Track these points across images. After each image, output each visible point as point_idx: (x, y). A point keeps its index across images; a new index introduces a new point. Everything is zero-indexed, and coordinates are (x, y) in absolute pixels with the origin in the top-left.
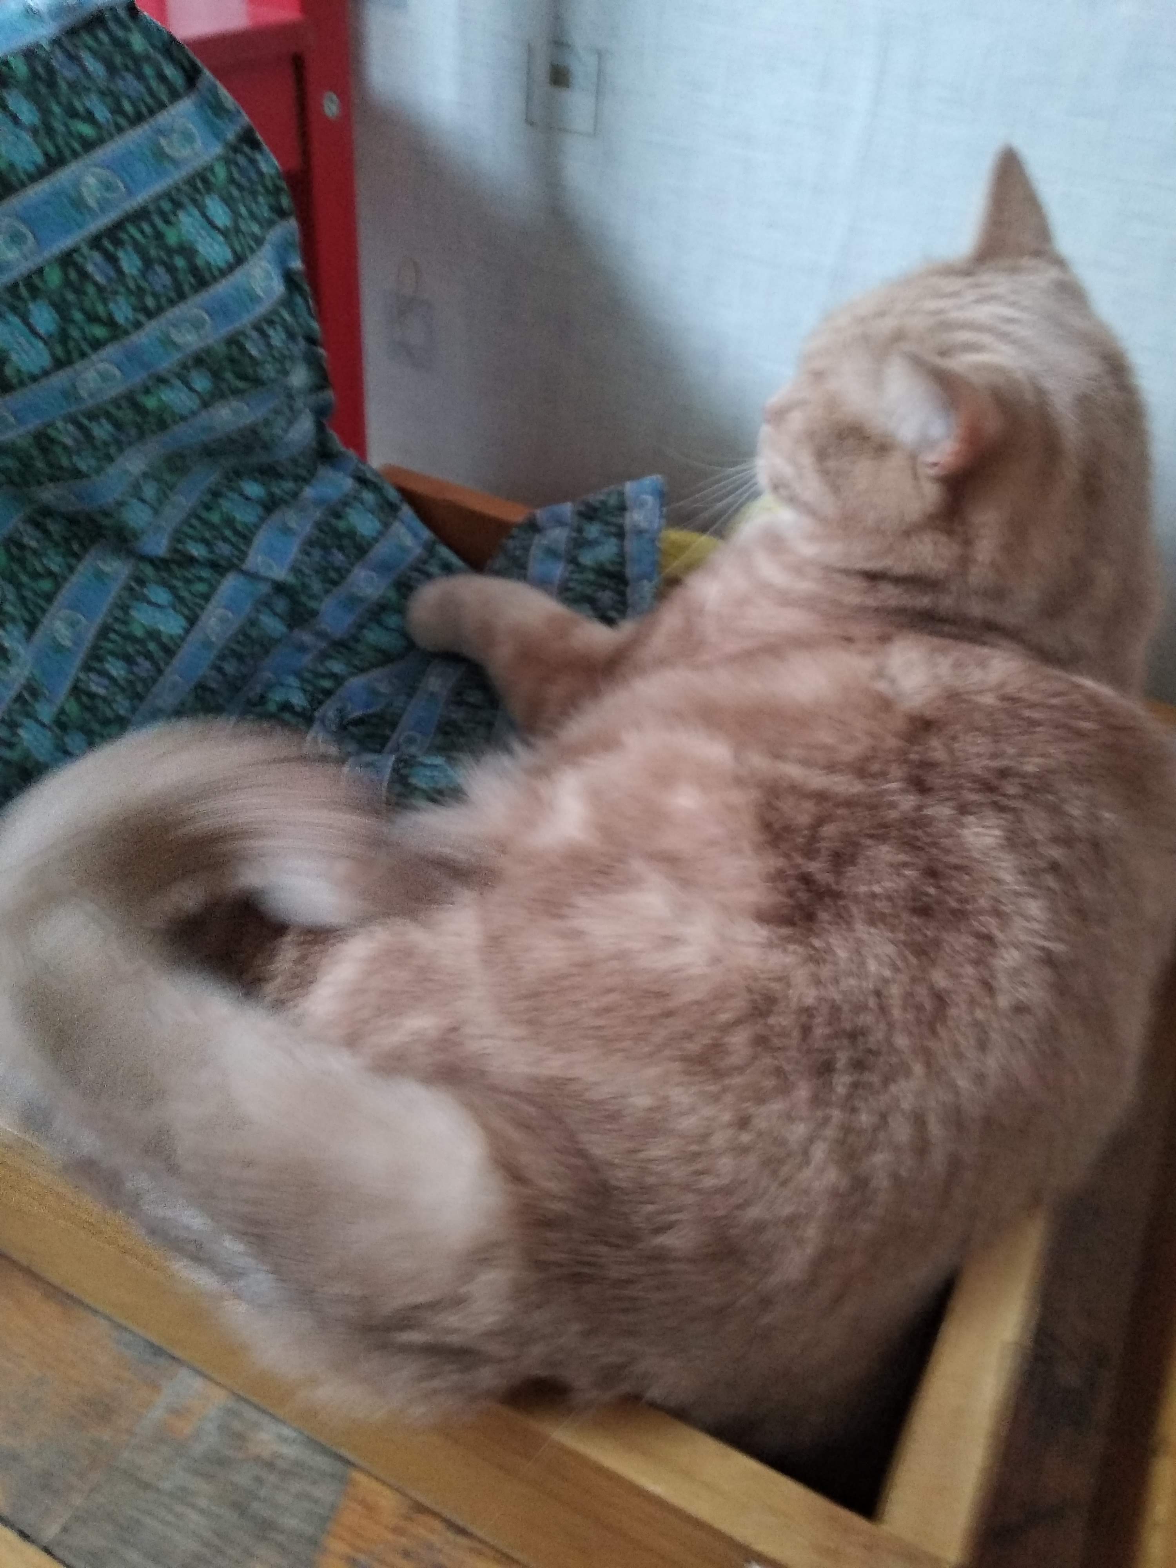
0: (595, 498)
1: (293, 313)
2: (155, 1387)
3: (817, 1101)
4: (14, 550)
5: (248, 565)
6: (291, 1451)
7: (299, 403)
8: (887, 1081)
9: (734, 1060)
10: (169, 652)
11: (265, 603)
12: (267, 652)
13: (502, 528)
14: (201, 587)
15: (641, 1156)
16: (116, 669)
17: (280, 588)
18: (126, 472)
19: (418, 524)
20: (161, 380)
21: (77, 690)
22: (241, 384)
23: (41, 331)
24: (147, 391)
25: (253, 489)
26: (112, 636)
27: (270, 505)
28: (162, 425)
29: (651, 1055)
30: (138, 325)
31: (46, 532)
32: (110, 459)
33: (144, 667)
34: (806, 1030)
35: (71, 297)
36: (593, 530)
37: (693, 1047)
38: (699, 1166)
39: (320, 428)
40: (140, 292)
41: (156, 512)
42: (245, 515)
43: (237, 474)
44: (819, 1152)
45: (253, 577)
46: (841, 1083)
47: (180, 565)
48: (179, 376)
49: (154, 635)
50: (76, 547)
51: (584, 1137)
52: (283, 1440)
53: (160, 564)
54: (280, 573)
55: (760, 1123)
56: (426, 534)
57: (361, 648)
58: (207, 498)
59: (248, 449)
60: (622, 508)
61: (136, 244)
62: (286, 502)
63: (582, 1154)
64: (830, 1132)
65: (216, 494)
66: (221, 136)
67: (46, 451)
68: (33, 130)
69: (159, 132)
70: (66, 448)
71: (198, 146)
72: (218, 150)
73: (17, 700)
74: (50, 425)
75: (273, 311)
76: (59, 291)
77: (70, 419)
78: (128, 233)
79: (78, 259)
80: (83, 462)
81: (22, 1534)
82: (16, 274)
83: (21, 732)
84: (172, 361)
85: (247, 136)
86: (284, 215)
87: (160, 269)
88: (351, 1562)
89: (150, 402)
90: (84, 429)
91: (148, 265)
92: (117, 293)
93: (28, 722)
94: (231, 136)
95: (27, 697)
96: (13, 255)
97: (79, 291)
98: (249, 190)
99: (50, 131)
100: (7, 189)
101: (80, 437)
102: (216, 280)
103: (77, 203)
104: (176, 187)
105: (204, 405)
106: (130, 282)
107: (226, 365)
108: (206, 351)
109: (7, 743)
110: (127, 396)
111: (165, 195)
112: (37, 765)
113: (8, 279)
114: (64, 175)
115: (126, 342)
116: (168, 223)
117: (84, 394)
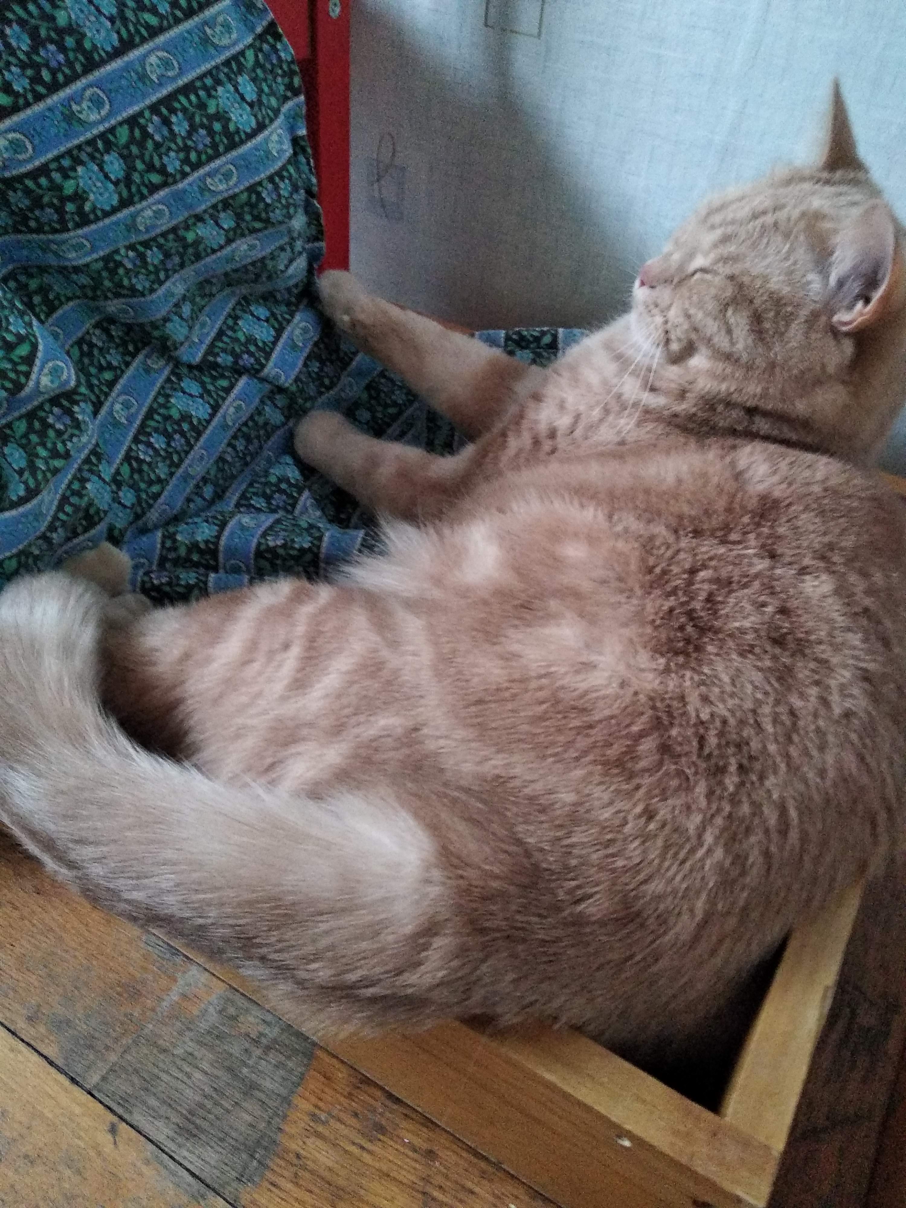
1: (298, 170)
2: (173, 978)
3: (713, 796)
4: (86, 348)
5: (264, 373)
6: (271, 1032)
7: (299, 246)
9: (643, 764)
10: (198, 431)
11: (269, 399)
12: (268, 435)
14: (223, 383)
15: (567, 842)
16: (159, 442)
17: (282, 390)
18: (171, 294)
20: (199, 218)
21: (128, 458)
22: (257, 225)
23: (113, 176)
24: (187, 228)
25: (261, 311)
26: (157, 418)
27: (278, 326)
28: (198, 257)
29: (577, 759)
30: (185, 175)
31: (111, 337)
32: (161, 282)
33: (179, 442)
34: (702, 741)
35: (135, 150)
37: (612, 752)
38: (610, 851)
40: (186, 149)
41: (190, 327)
42: (263, 335)
43: (247, 300)
44: (712, 837)
45: (265, 381)
46: (731, 782)
47: (209, 368)
48: (212, 216)
49: (186, 418)
50: (131, 348)
52: (265, 1022)
54: (287, 382)
55: (663, 815)
58: (230, 321)
59: (257, 279)
61: (184, 110)
65: (235, 316)
66: (252, 29)
67: (113, 272)
68: (112, 19)
69: (206, 23)
70: (127, 271)
71: (234, 36)
72: (249, 40)
73: (87, 461)
74: (117, 251)
75: (284, 168)
76: (127, 146)
77: (131, 247)
78: (180, 102)
79: (142, 121)
80: (141, 283)
81: (73, 1080)
82: (95, 132)
83: (89, 486)
84: (209, 204)
85: (271, 29)
86: (296, 93)
87: (203, 132)
88: (314, 1117)
89: (190, 237)
90: (142, 257)
91: (193, 129)
92: (169, 149)
93: (95, 478)
94: (259, 30)
95: (94, 459)
96: (94, 117)
97: (141, 145)
98: (272, 71)
99: (125, 20)
100: (91, 66)
101: (138, 263)
102: (242, 142)
103: (143, 77)
104: (217, 67)
105: (229, 241)
106: (179, 141)
107: (246, 209)
108: (234, 197)
109: (79, 494)
110: (174, 230)
111: (209, 73)
112: (98, 511)
113: (89, 135)
114: (134, 54)
115: (174, 188)
116: (210, 96)
117: (142, 228)
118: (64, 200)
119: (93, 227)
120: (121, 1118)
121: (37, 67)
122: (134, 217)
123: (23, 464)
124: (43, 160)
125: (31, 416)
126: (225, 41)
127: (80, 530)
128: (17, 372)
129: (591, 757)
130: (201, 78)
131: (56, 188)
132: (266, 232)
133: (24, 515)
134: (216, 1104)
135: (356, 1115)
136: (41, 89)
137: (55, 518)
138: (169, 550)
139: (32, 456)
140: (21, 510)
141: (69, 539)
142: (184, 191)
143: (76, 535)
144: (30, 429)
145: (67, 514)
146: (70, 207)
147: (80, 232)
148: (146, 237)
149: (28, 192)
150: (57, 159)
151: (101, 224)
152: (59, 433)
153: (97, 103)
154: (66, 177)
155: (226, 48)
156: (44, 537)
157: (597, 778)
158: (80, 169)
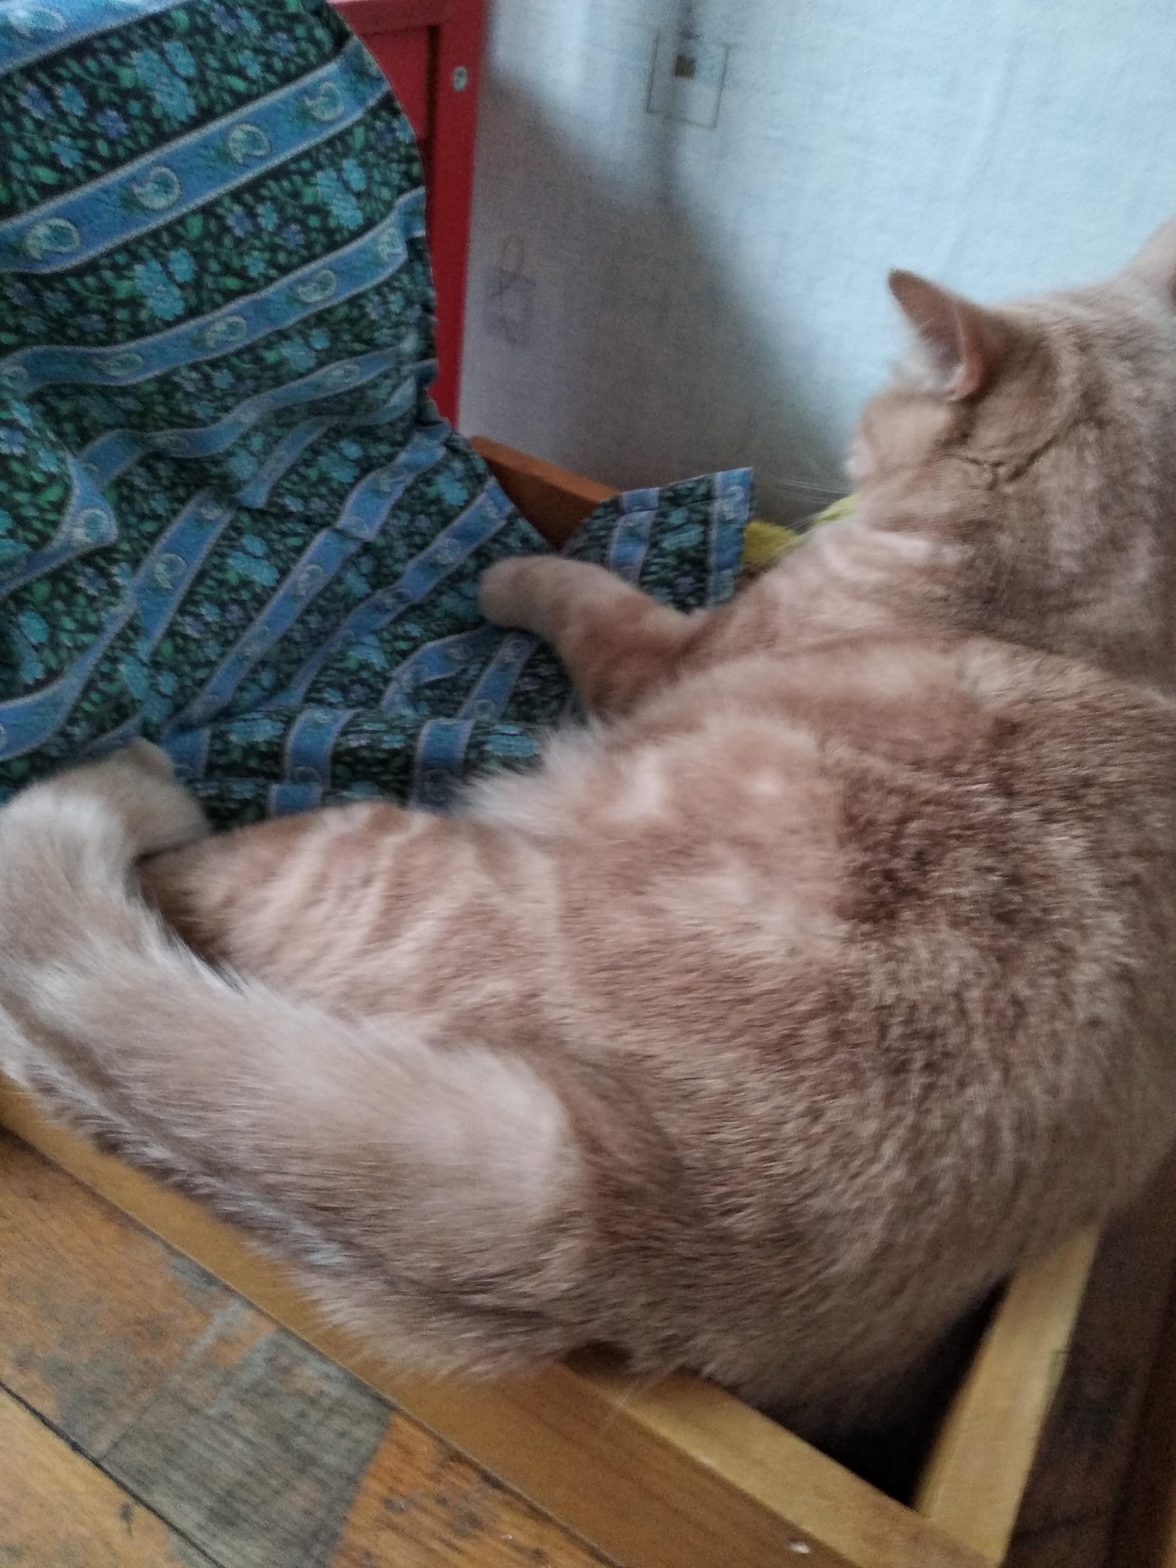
0: (683, 484)
1: (413, 280)
2: (207, 1316)
3: (889, 1099)
4: (125, 491)
5: (340, 524)
6: (335, 1390)
7: (406, 369)
8: (962, 1084)
9: (808, 1052)
10: (260, 601)
11: (351, 561)
12: (348, 609)
13: (585, 507)
14: (294, 541)
15: (715, 1137)
16: (210, 614)
17: (367, 548)
18: (240, 424)
19: (502, 498)
20: (283, 335)
21: (171, 633)
22: (358, 347)
23: (179, 278)
24: (269, 345)
25: (352, 450)
26: (210, 582)
27: (366, 466)
28: (278, 382)
29: (728, 1039)
30: (270, 280)
31: (156, 477)
32: (227, 409)
33: (235, 613)
34: (884, 1029)
35: (208, 245)
36: (677, 517)
37: (772, 1035)
38: (767, 1153)
39: (420, 394)
40: (273, 248)
41: (261, 464)
42: (341, 475)
43: (336, 434)
44: (889, 1149)
45: (342, 534)
46: (915, 1084)
47: (276, 516)
48: (300, 332)
49: (246, 583)
50: (181, 492)
51: (660, 1115)
52: (328, 1377)
53: (259, 515)
54: (369, 533)
55: (831, 1116)
56: (510, 508)
57: (438, 613)
58: (308, 456)
59: (352, 410)
60: (708, 497)
61: (274, 199)
62: (381, 465)
63: (658, 1130)
64: (901, 1131)
65: (315, 451)
66: (362, 101)
67: (168, 396)
68: (188, 81)
69: (305, 92)
70: (188, 394)
71: (341, 109)
72: (359, 114)
73: (121, 636)
74: (175, 371)
75: (394, 277)
76: (199, 241)
77: (194, 367)
78: (269, 188)
79: (220, 211)
80: (201, 411)
81: (75, 1447)
82: (161, 221)
83: (122, 668)
84: (297, 318)
85: (387, 103)
86: (415, 183)
87: (295, 227)
88: (388, 1504)
89: (271, 357)
90: (207, 378)
91: (284, 222)
92: (252, 248)
93: (129, 659)
94: (372, 102)
95: (130, 634)
96: (160, 202)
97: (218, 242)
98: (384, 156)
99: (205, 84)
100: (160, 137)
101: (201, 385)
102: (346, 242)
103: (224, 156)
104: (317, 148)
105: (321, 364)
106: (266, 238)
107: (346, 326)
108: (330, 311)
109: (108, 677)
110: (251, 349)
111: (306, 154)
112: (133, 701)
113: (153, 225)
114: (214, 127)
115: (256, 296)
116: (307, 183)
117: (211, 344)
118: (116, 304)
119: (150, 340)
120: (137, 1499)
121: (90, 136)
122: (202, 329)
123: (43, 637)
124: (92, 253)
125: (55, 577)
126: (329, 116)
127: (108, 725)
128: (44, 521)
129: (746, 1038)
130: (297, 159)
131: (106, 289)
132: (369, 355)
133: (40, 704)
134: (262, 1482)
135: (443, 1502)
136: (95, 165)
137: (76, 708)
138: (220, 753)
139: (54, 628)
140: (37, 696)
141: (94, 737)
142: (267, 301)
143: (102, 730)
144: (55, 595)
145: (94, 704)
146: (122, 314)
147: (133, 345)
148: (216, 355)
149: (70, 293)
150: (109, 254)
151: (158, 337)
152: (91, 599)
153: (165, 185)
154: (120, 276)
155: (331, 123)
156: (63, 734)
157: (751, 1065)
158: (139, 268)
